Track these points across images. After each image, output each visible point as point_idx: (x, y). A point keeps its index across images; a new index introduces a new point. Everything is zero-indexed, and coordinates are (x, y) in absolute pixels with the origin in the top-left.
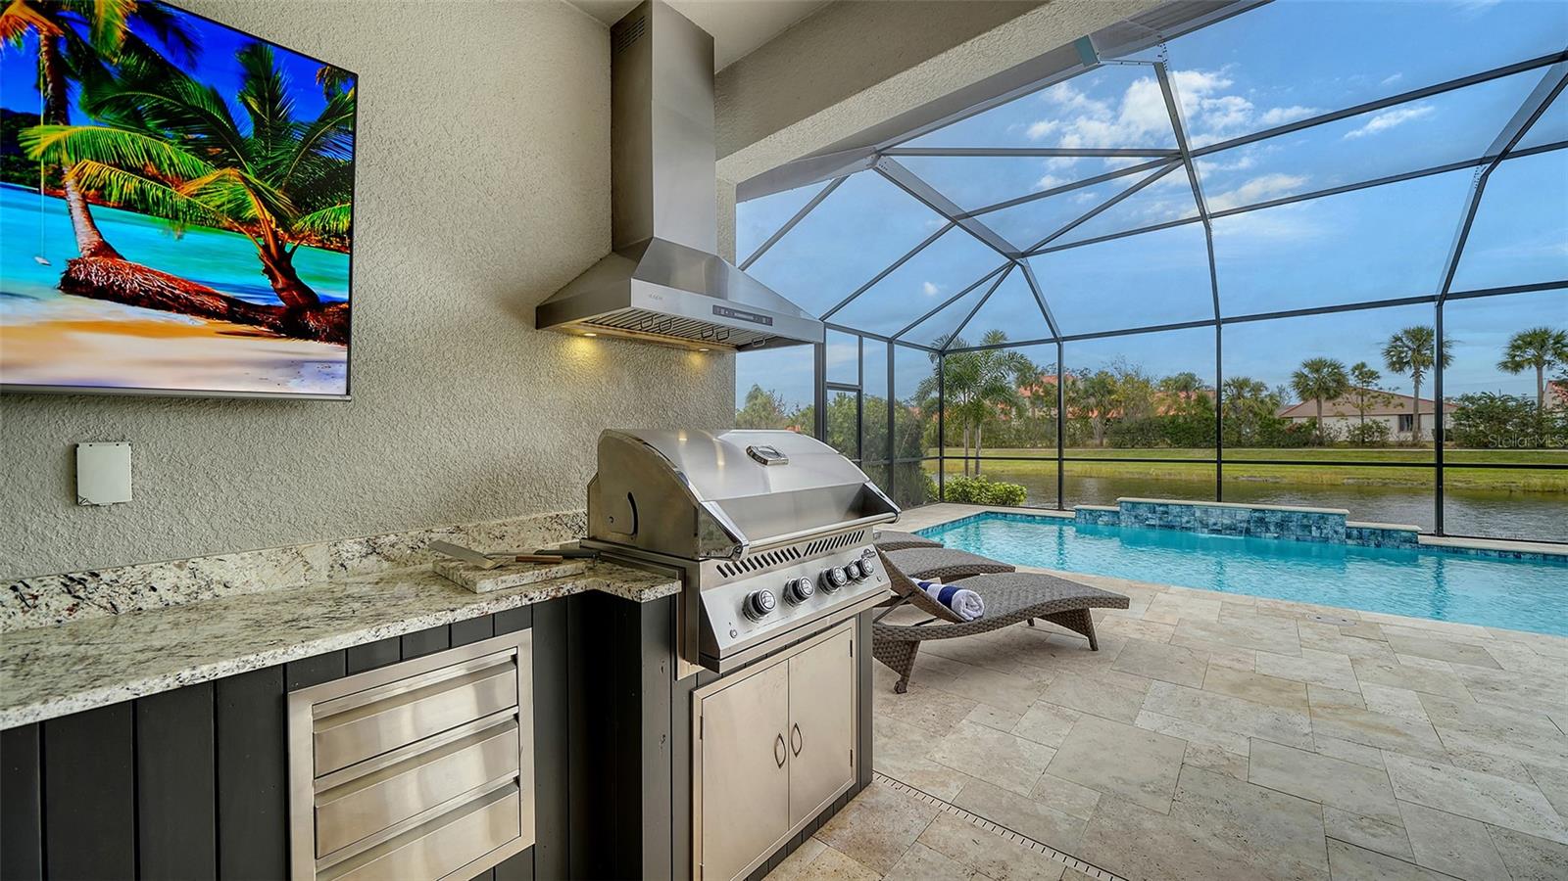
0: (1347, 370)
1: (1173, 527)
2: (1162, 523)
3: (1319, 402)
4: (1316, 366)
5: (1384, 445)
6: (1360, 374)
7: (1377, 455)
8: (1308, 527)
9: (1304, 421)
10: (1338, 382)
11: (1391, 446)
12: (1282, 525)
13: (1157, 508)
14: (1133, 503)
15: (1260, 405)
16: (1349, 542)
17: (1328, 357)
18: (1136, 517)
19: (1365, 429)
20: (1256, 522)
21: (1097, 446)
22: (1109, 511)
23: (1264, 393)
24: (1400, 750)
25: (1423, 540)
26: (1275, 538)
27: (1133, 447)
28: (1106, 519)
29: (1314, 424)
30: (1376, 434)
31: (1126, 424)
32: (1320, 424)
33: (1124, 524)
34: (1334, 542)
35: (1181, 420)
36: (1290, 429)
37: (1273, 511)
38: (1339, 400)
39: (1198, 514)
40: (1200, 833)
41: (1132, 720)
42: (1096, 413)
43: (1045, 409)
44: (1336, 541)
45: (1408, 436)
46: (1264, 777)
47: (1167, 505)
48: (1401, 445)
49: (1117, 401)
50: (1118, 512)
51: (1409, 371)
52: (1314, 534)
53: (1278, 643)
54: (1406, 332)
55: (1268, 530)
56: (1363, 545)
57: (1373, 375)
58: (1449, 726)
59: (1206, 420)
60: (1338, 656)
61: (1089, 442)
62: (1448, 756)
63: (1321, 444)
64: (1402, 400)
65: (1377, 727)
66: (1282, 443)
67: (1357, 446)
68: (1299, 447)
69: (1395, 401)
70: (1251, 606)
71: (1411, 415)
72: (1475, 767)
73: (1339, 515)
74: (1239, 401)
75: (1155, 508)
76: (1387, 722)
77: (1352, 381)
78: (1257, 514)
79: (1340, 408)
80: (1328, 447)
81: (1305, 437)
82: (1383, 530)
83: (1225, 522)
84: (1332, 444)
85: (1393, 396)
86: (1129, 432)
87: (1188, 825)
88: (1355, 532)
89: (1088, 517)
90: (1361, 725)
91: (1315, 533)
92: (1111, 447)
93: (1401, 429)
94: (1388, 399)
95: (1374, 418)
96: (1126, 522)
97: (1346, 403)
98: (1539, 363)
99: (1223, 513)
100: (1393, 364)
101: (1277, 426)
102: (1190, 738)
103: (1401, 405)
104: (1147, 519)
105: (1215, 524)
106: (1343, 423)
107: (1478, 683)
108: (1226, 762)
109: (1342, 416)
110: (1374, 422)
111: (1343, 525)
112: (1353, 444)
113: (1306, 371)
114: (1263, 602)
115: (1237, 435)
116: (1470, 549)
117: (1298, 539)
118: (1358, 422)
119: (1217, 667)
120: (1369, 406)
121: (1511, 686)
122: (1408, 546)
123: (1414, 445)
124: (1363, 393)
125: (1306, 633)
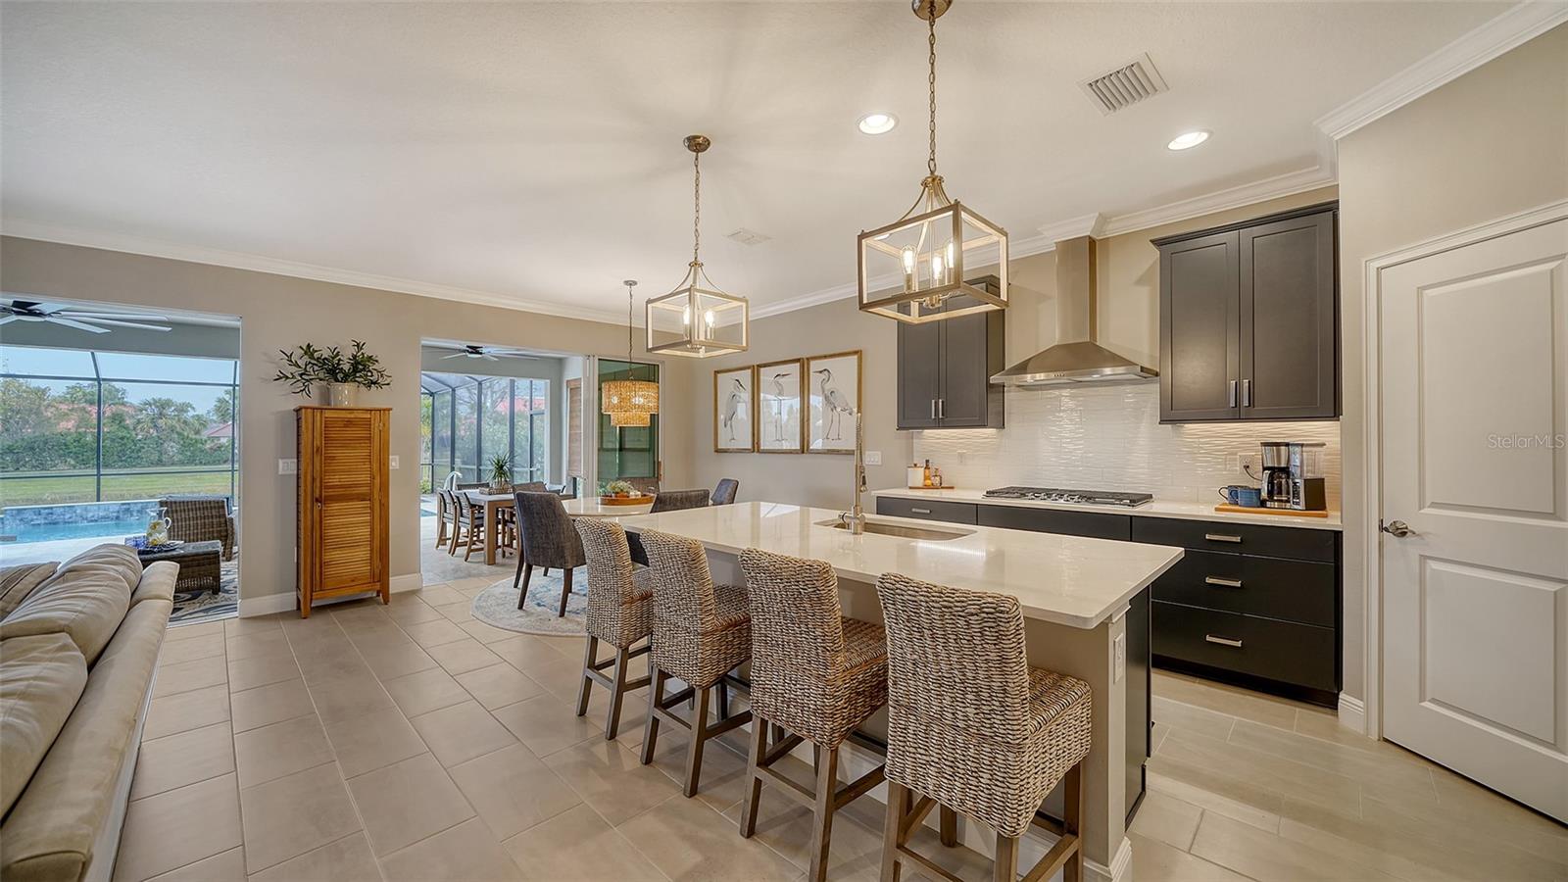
2: (46, 521)
13: (42, 511)
14: (18, 510)
15: (182, 425)
18: (21, 520)
20: (124, 511)
23: (191, 413)
33: (8, 528)
36: (211, 449)
39: (79, 511)
47: (51, 508)
59: (122, 438)
74: (160, 421)
78: (124, 507)
83: (101, 514)
99: (99, 509)
101: (199, 445)
115: (157, 454)
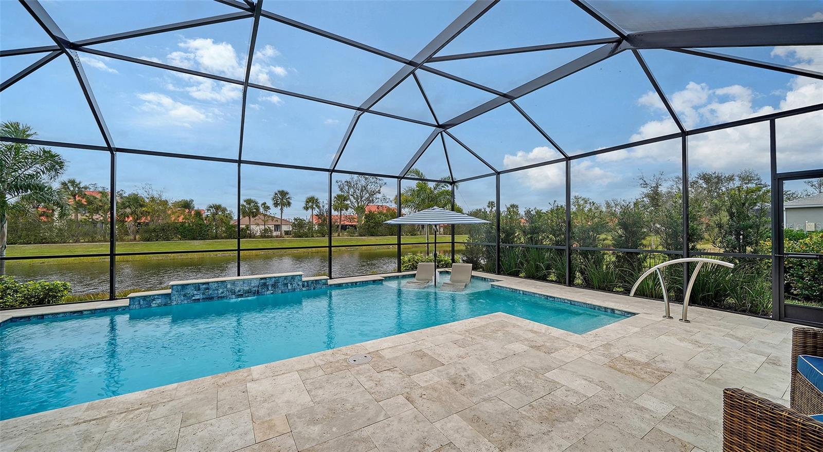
0: (259, 205)
1: (212, 298)
2: (204, 297)
3: (250, 218)
4: (249, 202)
5: (272, 237)
7: (270, 241)
8: (286, 285)
9: (244, 226)
10: (256, 209)
11: (274, 238)
12: (274, 286)
15: (225, 218)
16: (304, 289)
17: (253, 198)
18: (185, 295)
19: (265, 230)
20: (262, 286)
21: (131, 240)
22: (161, 295)
23: (227, 212)
25: (329, 282)
26: (272, 293)
27: (157, 240)
28: (159, 301)
29: (248, 228)
30: (269, 232)
31: (152, 226)
32: (250, 228)
33: (175, 303)
34: (297, 291)
35: (186, 225)
37: (270, 278)
38: (257, 217)
39: (229, 286)
42: (131, 218)
43: (88, 214)
44: (299, 290)
45: (278, 233)
48: (277, 237)
49: (146, 212)
50: (170, 294)
51: (279, 207)
52: (289, 288)
54: (279, 192)
55: (268, 289)
56: (309, 290)
57: (268, 208)
59: (201, 225)
61: (126, 238)
63: (250, 237)
64: (277, 219)
66: (235, 237)
67: (263, 238)
69: (275, 219)
71: (279, 225)
73: (300, 275)
74: (217, 216)
75: (199, 286)
77: (262, 210)
79: (257, 221)
81: (245, 234)
82: (316, 280)
83: (245, 288)
84: (254, 237)
85: (274, 217)
86: (155, 231)
88: (306, 284)
89: (142, 302)
92: (142, 241)
93: (276, 230)
94: (272, 218)
95: (268, 226)
96: (177, 301)
97: (259, 219)
98: (313, 208)
100: (275, 204)
101: (233, 229)
103: (277, 221)
104: (193, 296)
105: (239, 291)
106: (258, 228)
109: (258, 225)
110: (269, 228)
111: (301, 280)
112: (263, 236)
113: (245, 203)
116: (343, 284)
117: (282, 292)
118: (262, 227)
120: (267, 220)
122: (324, 287)
123: (281, 237)
124: (265, 215)
125: (365, 382)
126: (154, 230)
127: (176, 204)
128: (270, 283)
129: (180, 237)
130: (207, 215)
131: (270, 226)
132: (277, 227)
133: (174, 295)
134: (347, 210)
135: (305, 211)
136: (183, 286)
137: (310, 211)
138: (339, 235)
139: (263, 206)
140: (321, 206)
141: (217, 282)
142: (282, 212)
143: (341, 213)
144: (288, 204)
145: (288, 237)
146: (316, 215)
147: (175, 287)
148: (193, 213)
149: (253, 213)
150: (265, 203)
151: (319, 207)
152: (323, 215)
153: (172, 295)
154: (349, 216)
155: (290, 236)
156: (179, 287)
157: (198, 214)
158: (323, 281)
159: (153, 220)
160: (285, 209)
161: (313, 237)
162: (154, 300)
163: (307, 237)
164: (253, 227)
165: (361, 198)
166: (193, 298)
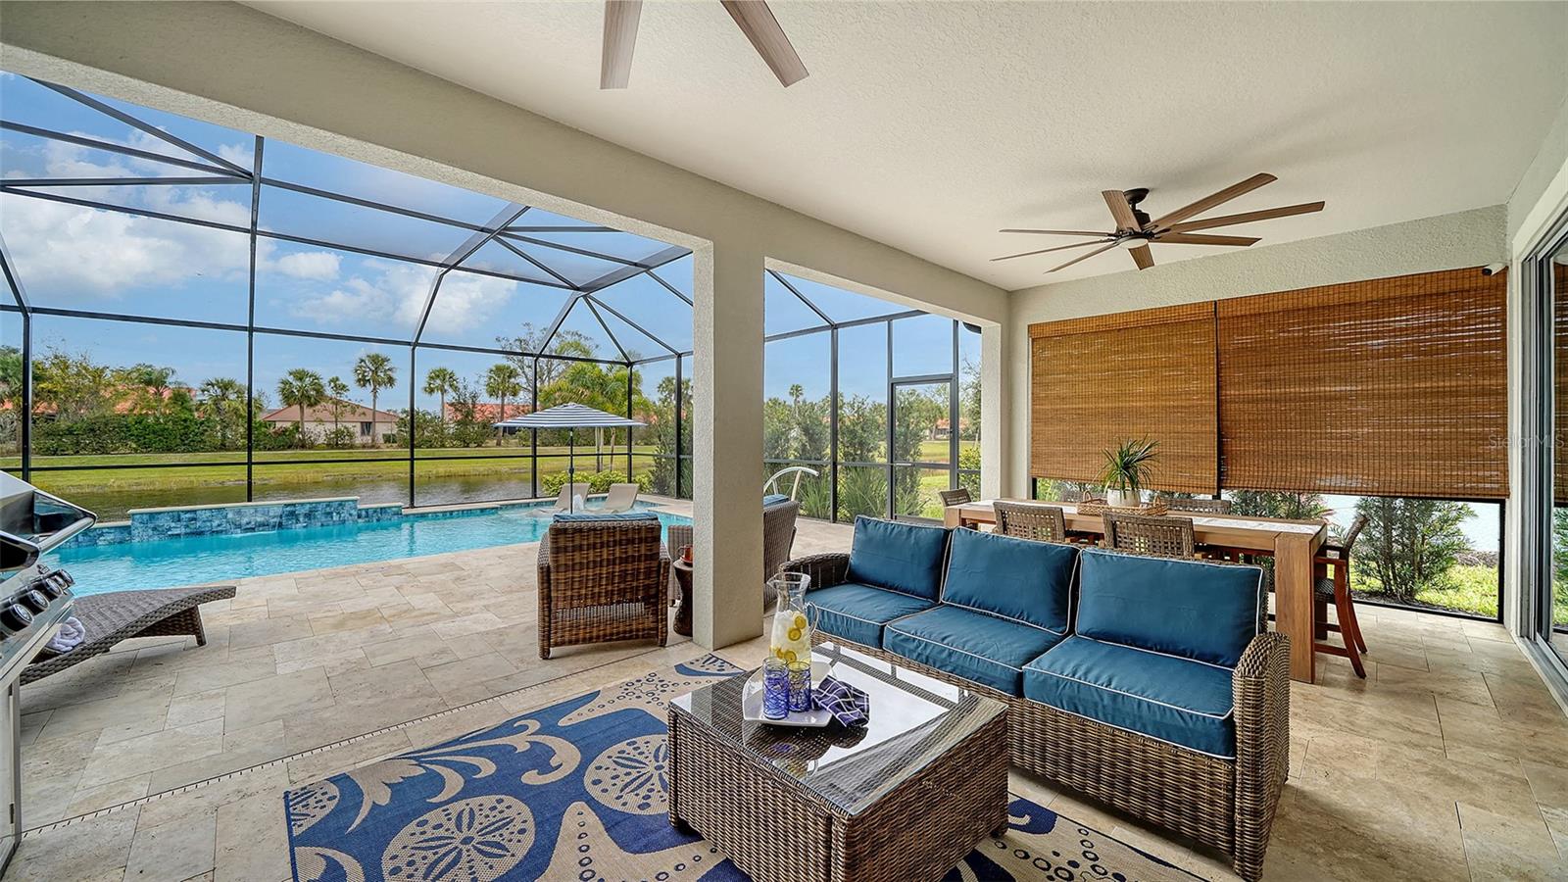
0: (324, 382)
1: (201, 533)
2: (188, 530)
3: (302, 408)
4: (300, 376)
5: (352, 447)
6: (335, 386)
7: (347, 454)
8: (330, 514)
9: (288, 425)
10: (318, 391)
11: (358, 448)
12: (309, 516)
13: (183, 516)
16: (360, 520)
17: (309, 369)
18: (154, 529)
19: (338, 434)
20: (287, 515)
22: (116, 528)
24: (437, 620)
25: (404, 511)
26: (304, 527)
28: (110, 537)
29: (297, 428)
30: (347, 437)
31: (63, 424)
32: (303, 429)
33: (137, 539)
34: (349, 523)
35: (151, 420)
36: (275, 433)
37: (302, 504)
38: (318, 407)
39: (230, 516)
40: (360, 702)
41: (275, 673)
42: (8, 405)
45: (368, 439)
46: (380, 661)
47: (195, 511)
48: (364, 447)
49: (50, 391)
50: (129, 527)
51: (370, 388)
52: (334, 519)
53: (350, 593)
54: (368, 356)
55: (298, 521)
56: (369, 522)
57: (344, 387)
58: (452, 602)
59: (185, 421)
60: (389, 588)
62: (456, 615)
63: (303, 447)
64: (365, 410)
65: (423, 615)
66: (268, 446)
67: (332, 448)
68: (284, 449)
69: (359, 411)
70: (317, 576)
71: (370, 423)
72: (467, 614)
73: (352, 501)
74: (222, 403)
75: (179, 516)
76: (425, 611)
77: (329, 392)
78: (288, 509)
79: (319, 415)
80: (310, 449)
81: (290, 440)
82: (381, 509)
83: (259, 519)
84: (312, 446)
85: (358, 406)
87: (351, 702)
88: (364, 513)
90: (416, 617)
91: (336, 517)
93: (363, 433)
94: (354, 409)
95: (344, 424)
96: (140, 537)
97: (324, 409)
98: (443, 391)
99: (255, 512)
100: (359, 380)
101: (263, 429)
102: (325, 664)
103: (364, 414)
104: (169, 529)
105: (248, 523)
106: (320, 428)
107: (457, 579)
108: (354, 665)
109: (321, 422)
110: (346, 428)
111: (355, 508)
112: (329, 444)
113: (291, 379)
114: (324, 571)
115: (221, 438)
117: (322, 525)
118: (332, 427)
119: (316, 620)
120: (342, 413)
121: (470, 576)
122: (396, 517)
123: (373, 447)
124: (337, 403)
125: (364, 582)
126: (70, 432)
127: (125, 376)
128: (300, 511)
129: (134, 446)
130: (201, 401)
131: (349, 425)
132: (367, 427)
133: (137, 528)
134: (515, 394)
135: (427, 395)
136: (152, 515)
137: (438, 395)
138: (499, 444)
139: (332, 385)
140: (460, 386)
141: (211, 509)
142: (375, 397)
143: (503, 400)
144: (389, 382)
145: (388, 447)
146: (452, 405)
147: (138, 516)
148: (167, 394)
149: (309, 397)
150: (337, 379)
151: (456, 389)
152: (465, 404)
153: (133, 528)
154: (523, 406)
155: (395, 445)
156: (145, 516)
157: (180, 398)
158: (394, 509)
159: (66, 410)
160: (381, 390)
161: (443, 446)
162: (102, 535)
163: (431, 447)
164: (309, 426)
165: (549, 373)
166: (169, 533)
